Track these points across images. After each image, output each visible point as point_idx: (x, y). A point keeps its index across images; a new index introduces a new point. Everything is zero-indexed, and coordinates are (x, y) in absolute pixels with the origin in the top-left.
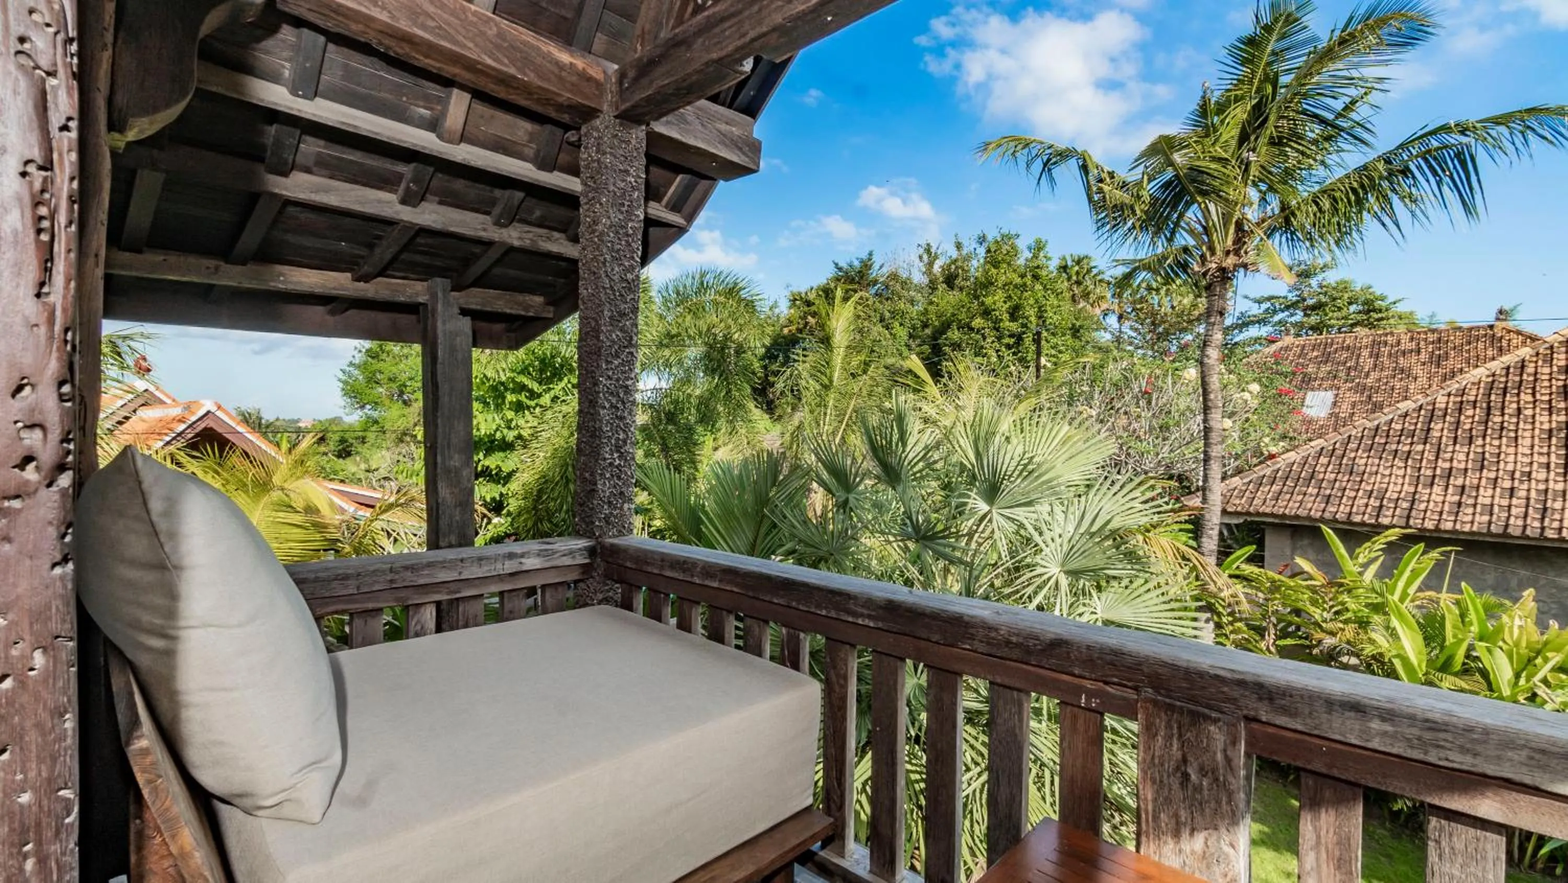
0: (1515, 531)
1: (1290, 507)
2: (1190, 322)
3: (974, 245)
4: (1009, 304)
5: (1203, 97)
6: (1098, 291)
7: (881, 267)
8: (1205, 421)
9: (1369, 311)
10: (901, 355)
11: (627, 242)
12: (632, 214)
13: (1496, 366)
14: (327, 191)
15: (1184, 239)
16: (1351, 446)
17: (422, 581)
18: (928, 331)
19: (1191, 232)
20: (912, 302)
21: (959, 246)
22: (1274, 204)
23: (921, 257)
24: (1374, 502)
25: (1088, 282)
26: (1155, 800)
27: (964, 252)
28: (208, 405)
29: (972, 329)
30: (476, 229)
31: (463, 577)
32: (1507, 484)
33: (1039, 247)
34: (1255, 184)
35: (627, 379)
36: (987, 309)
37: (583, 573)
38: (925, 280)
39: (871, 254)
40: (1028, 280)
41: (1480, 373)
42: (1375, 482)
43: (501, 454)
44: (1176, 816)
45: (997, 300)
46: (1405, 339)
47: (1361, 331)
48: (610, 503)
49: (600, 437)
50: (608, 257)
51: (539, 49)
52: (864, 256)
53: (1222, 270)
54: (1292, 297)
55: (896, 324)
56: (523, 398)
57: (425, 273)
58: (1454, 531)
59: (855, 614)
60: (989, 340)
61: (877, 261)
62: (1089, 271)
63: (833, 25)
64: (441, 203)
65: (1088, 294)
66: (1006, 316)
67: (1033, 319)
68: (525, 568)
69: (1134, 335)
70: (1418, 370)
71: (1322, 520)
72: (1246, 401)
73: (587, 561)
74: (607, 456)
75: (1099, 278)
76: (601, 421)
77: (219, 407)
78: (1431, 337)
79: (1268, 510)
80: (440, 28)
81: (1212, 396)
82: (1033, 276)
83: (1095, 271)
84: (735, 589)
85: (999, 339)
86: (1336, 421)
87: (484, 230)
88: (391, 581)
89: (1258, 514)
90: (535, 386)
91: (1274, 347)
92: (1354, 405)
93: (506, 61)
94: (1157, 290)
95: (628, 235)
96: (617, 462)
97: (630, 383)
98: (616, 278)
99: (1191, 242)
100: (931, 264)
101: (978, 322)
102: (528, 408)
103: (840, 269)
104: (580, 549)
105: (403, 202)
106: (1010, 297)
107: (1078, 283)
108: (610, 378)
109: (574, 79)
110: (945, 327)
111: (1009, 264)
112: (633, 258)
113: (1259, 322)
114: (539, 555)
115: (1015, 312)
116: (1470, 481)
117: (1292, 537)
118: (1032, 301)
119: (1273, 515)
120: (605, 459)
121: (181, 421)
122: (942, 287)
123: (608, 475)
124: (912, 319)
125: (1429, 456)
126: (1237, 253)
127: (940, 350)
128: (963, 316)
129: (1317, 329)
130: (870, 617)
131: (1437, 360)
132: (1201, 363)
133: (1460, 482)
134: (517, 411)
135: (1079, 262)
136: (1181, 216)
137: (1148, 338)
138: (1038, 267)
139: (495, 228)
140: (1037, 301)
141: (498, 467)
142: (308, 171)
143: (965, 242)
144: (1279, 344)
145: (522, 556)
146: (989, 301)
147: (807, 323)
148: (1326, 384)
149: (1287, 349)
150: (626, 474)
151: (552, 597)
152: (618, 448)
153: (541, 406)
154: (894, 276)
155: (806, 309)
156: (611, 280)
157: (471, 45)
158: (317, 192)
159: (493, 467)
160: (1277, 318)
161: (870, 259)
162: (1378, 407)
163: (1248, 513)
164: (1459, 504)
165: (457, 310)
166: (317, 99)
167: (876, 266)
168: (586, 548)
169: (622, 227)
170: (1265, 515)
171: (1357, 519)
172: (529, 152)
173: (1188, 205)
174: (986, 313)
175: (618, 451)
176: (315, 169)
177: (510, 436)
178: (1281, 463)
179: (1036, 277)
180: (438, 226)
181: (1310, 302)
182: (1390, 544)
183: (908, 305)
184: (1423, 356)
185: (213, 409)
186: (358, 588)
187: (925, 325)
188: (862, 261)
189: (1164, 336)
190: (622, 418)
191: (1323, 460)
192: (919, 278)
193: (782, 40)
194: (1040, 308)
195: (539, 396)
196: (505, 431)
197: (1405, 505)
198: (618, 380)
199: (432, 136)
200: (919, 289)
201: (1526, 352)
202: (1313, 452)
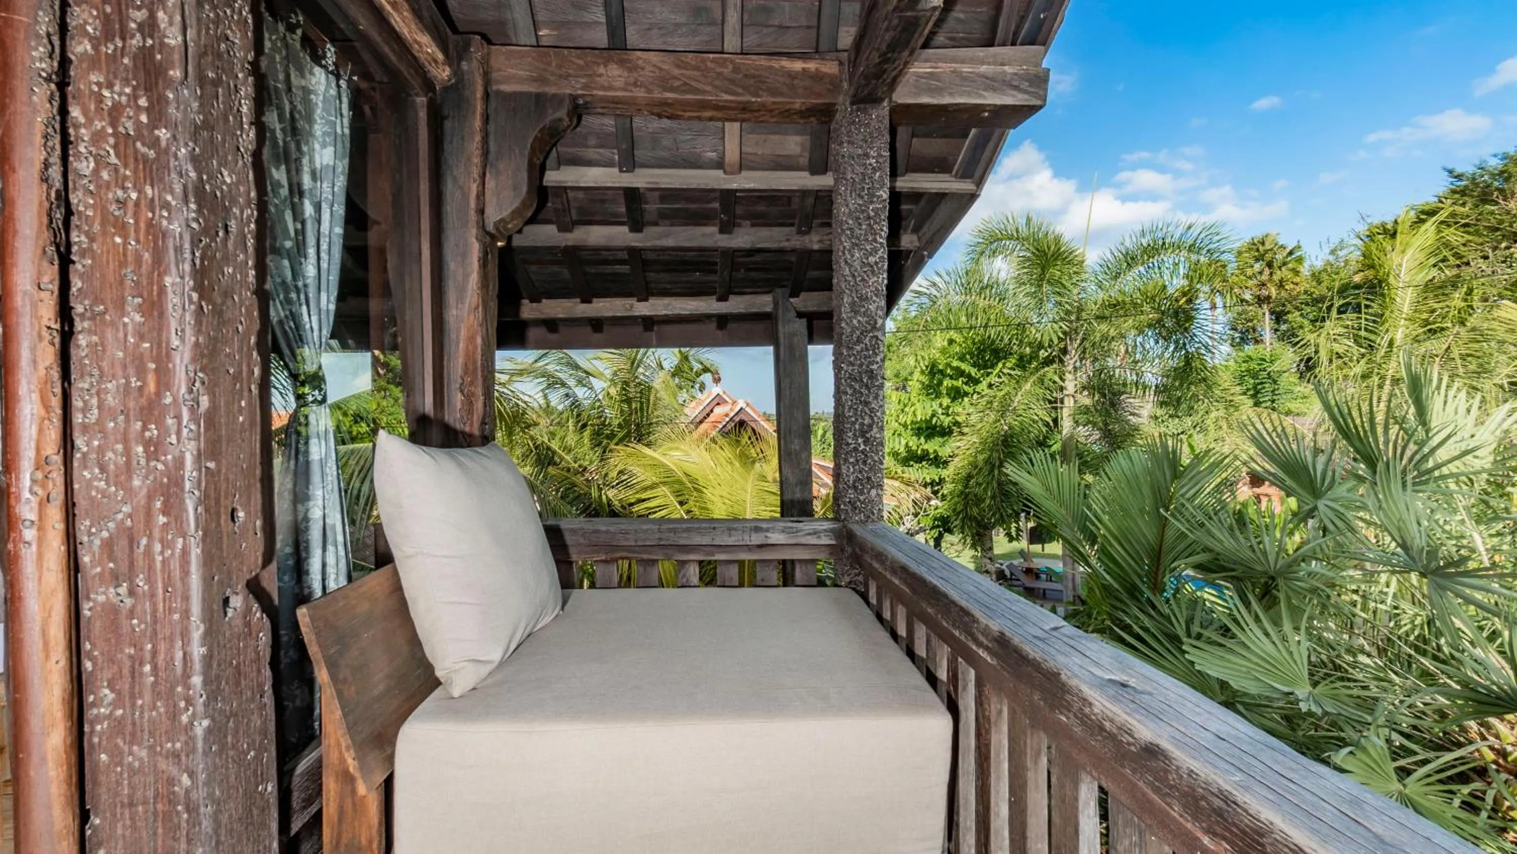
11: (869, 225)
12: (873, 195)
14: (667, 236)
17: (682, 542)
28: (741, 404)
30: (780, 242)
31: (715, 543)
35: (872, 363)
37: (828, 554)
43: (941, 440)
48: (855, 488)
49: (843, 423)
51: (771, 68)
56: (959, 383)
57: (766, 286)
64: (753, 225)
68: (770, 542)
73: (833, 542)
74: (850, 441)
76: (843, 407)
77: (748, 405)
80: (685, 84)
87: (788, 240)
88: (660, 539)
90: (973, 371)
93: (740, 91)
95: (869, 218)
96: (862, 447)
97: (875, 367)
98: (857, 264)
102: (966, 394)
104: (825, 530)
105: (722, 231)
109: (807, 83)
112: (875, 240)
114: (783, 531)
120: (848, 444)
121: (727, 415)
123: (852, 461)
134: (954, 399)
139: (797, 237)
141: (935, 451)
142: (656, 224)
145: (767, 530)
150: (873, 459)
152: (863, 433)
153: (979, 393)
156: (850, 266)
157: (708, 88)
158: (659, 239)
159: (931, 451)
165: (793, 314)
166: (637, 170)
168: (832, 530)
169: (863, 211)
172: (804, 161)
175: (863, 436)
176: (660, 222)
177: (947, 421)
180: (748, 246)
185: (744, 406)
186: (636, 541)
190: (867, 403)
195: (977, 382)
196: (942, 417)
198: (861, 365)
199: (719, 173)
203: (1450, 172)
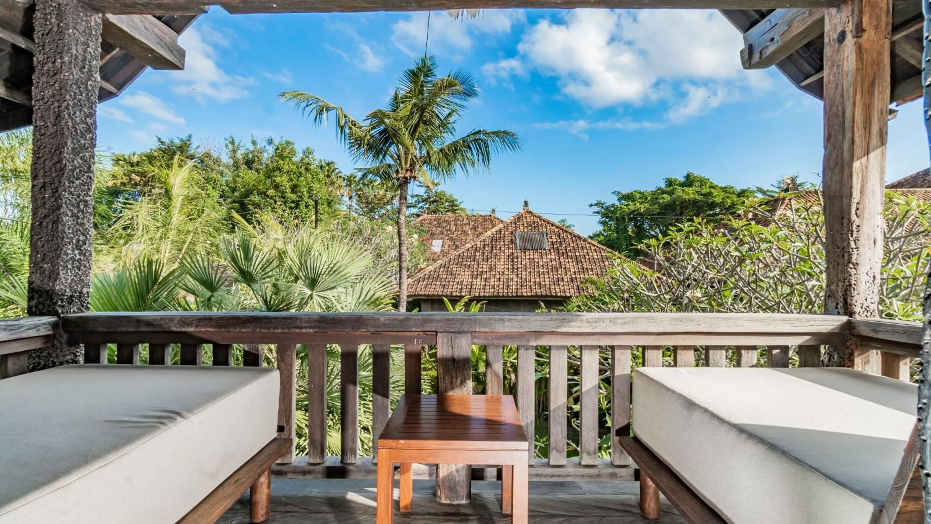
0: (501, 294)
1: (430, 291)
2: (384, 204)
3: (265, 143)
4: (290, 183)
5: (396, 94)
6: (339, 182)
7: (198, 147)
8: (400, 250)
9: (452, 206)
10: (214, 208)
13: (493, 230)
15: (389, 160)
16: (451, 263)
18: (236, 194)
19: (392, 157)
20: (222, 174)
21: (254, 143)
22: (424, 152)
23: (226, 146)
24: (460, 287)
25: (333, 176)
26: (444, 372)
27: (258, 147)
29: (268, 196)
32: (498, 277)
33: (308, 152)
34: (417, 140)
36: (277, 184)
37: (45, 343)
38: (231, 162)
39: (190, 137)
40: (302, 170)
41: (489, 233)
42: (459, 279)
44: (451, 375)
45: (283, 180)
46: (465, 218)
47: (449, 214)
48: (71, 288)
50: (71, 103)
52: (184, 137)
53: (406, 178)
54: (425, 196)
55: (210, 187)
58: (484, 296)
59: (301, 328)
60: (279, 203)
61: (195, 143)
62: (334, 170)
63: (276, 10)
65: (334, 183)
66: (289, 190)
67: (305, 193)
69: (358, 208)
70: (469, 232)
71: (442, 295)
72: (413, 242)
73: (50, 332)
74: (69, 252)
75: (340, 175)
76: (64, 225)
78: (473, 218)
79: (423, 293)
81: (402, 238)
82: (306, 169)
83: (337, 171)
84: (210, 329)
85: (285, 203)
86: (444, 253)
89: (419, 295)
91: (419, 219)
92: (449, 246)
94: (368, 185)
96: (78, 257)
99: (392, 162)
100: (234, 151)
101: (271, 192)
103: (163, 143)
104: (44, 324)
106: (292, 180)
107: (328, 176)
108: (71, 193)
110: (248, 193)
111: (290, 159)
113: (413, 207)
114: (5, 330)
115: (294, 189)
116: (488, 276)
117: (431, 304)
118: (304, 183)
119: (425, 295)
120: (67, 254)
122: (244, 167)
123: (70, 266)
124: (222, 185)
125: (476, 266)
126: (411, 172)
127: (246, 207)
128: (261, 187)
129: (435, 212)
130: (310, 327)
131: (475, 228)
132: (397, 223)
133: (485, 276)
135: (328, 165)
136: (388, 149)
137: (365, 210)
138: (308, 164)
140: (308, 184)
143: (259, 141)
144: (422, 217)
146: (278, 179)
147: (131, 179)
148: (439, 237)
149: (425, 220)
150: (85, 266)
151: (14, 364)
152: (78, 247)
154: (208, 155)
155: (130, 168)
160: (420, 205)
161: (189, 140)
162: (457, 247)
163: (415, 295)
164: (485, 285)
167: (194, 146)
168: (49, 323)
170: (421, 295)
171: (454, 294)
173: (391, 144)
174: (277, 187)
175: (78, 249)
178: (427, 271)
179: (307, 169)
181: (432, 199)
182: (465, 302)
183: (219, 176)
184: (471, 226)
187: (234, 190)
188: (182, 140)
189: (372, 210)
191: (442, 269)
192: (226, 159)
193: (241, 5)
194: (310, 188)
197: (469, 287)
200: (227, 167)
201: (501, 225)
202: (438, 266)
203: (159, 139)
